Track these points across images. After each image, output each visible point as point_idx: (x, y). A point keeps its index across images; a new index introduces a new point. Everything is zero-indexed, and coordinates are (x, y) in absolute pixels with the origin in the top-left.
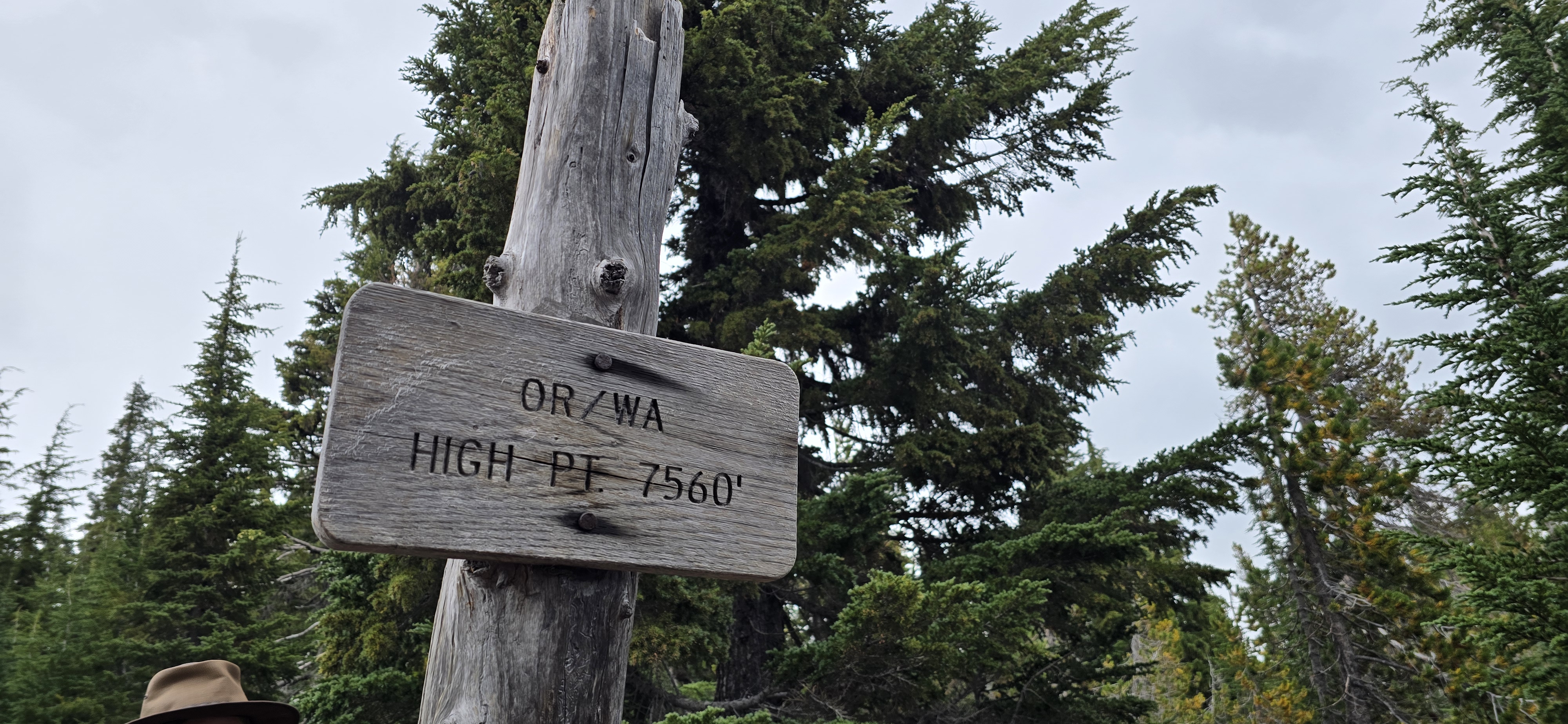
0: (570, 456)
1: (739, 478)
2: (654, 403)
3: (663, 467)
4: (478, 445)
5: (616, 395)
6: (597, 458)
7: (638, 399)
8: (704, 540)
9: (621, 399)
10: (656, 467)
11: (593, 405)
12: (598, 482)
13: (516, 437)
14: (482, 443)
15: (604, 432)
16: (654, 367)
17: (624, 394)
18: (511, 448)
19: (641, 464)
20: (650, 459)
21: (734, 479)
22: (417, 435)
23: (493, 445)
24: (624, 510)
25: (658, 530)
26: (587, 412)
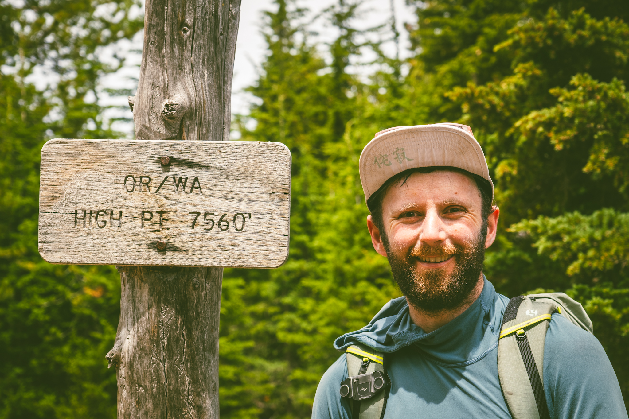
0: (151, 213)
1: (250, 214)
2: (196, 179)
3: (203, 213)
4: (105, 213)
5: (174, 178)
6: (166, 212)
7: (187, 178)
8: (227, 250)
9: (177, 180)
10: (199, 214)
11: (162, 184)
12: (166, 224)
13: (123, 207)
14: (107, 211)
15: (169, 199)
16: (195, 159)
17: (178, 177)
18: (121, 212)
19: (190, 213)
20: (194, 209)
21: (246, 216)
22: (76, 211)
23: (112, 212)
24: (181, 238)
25: (200, 247)
26: (159, 188)
